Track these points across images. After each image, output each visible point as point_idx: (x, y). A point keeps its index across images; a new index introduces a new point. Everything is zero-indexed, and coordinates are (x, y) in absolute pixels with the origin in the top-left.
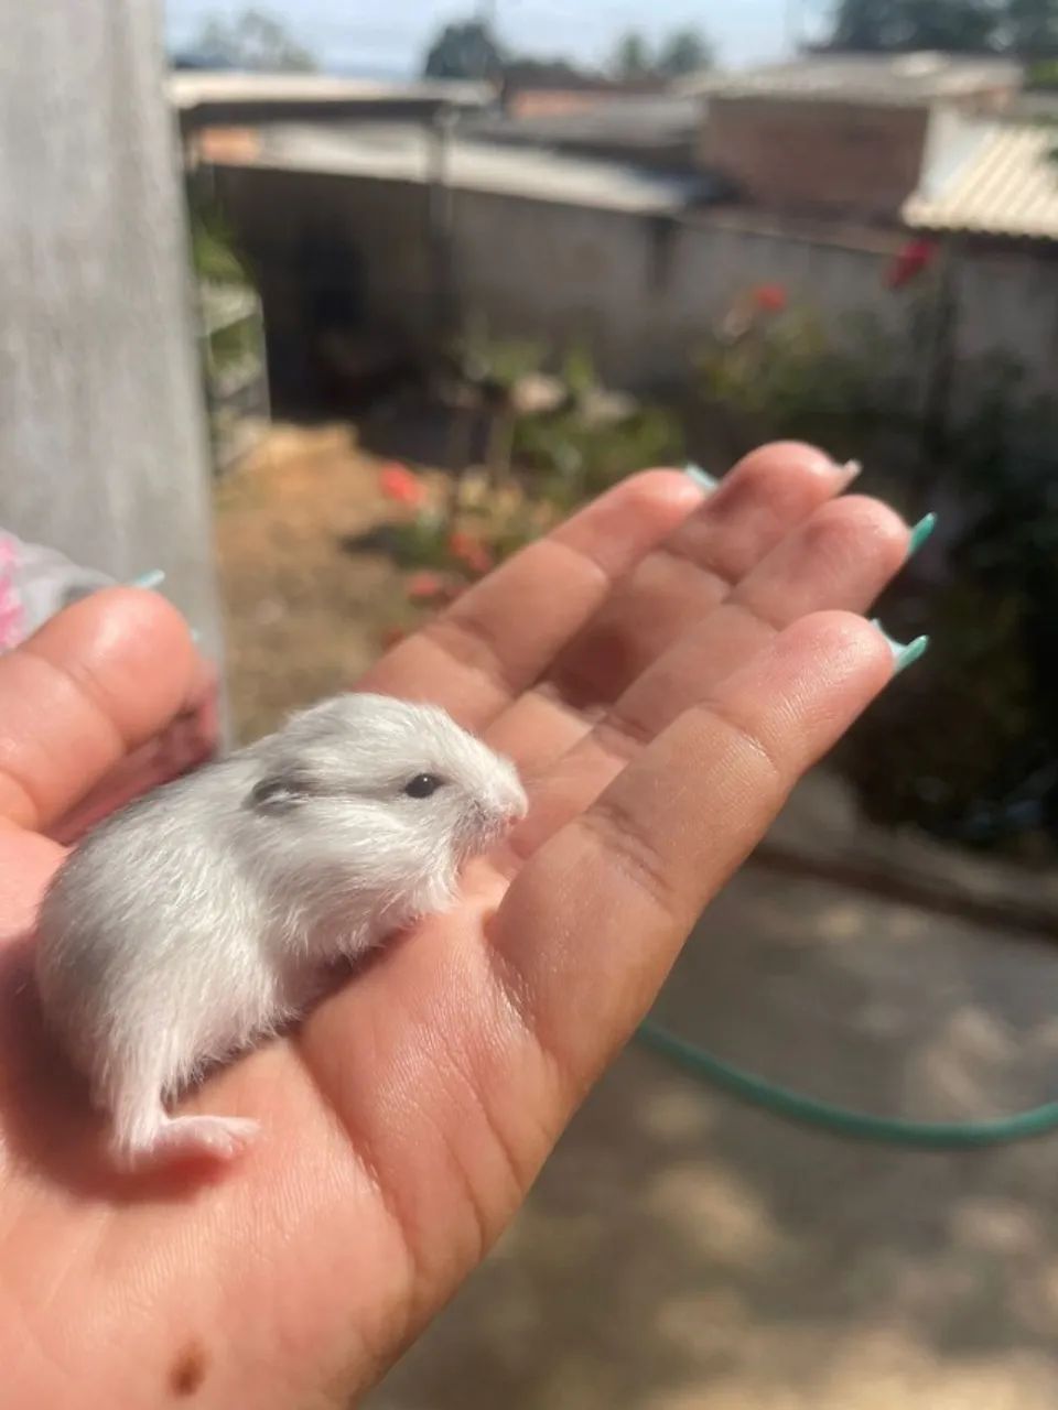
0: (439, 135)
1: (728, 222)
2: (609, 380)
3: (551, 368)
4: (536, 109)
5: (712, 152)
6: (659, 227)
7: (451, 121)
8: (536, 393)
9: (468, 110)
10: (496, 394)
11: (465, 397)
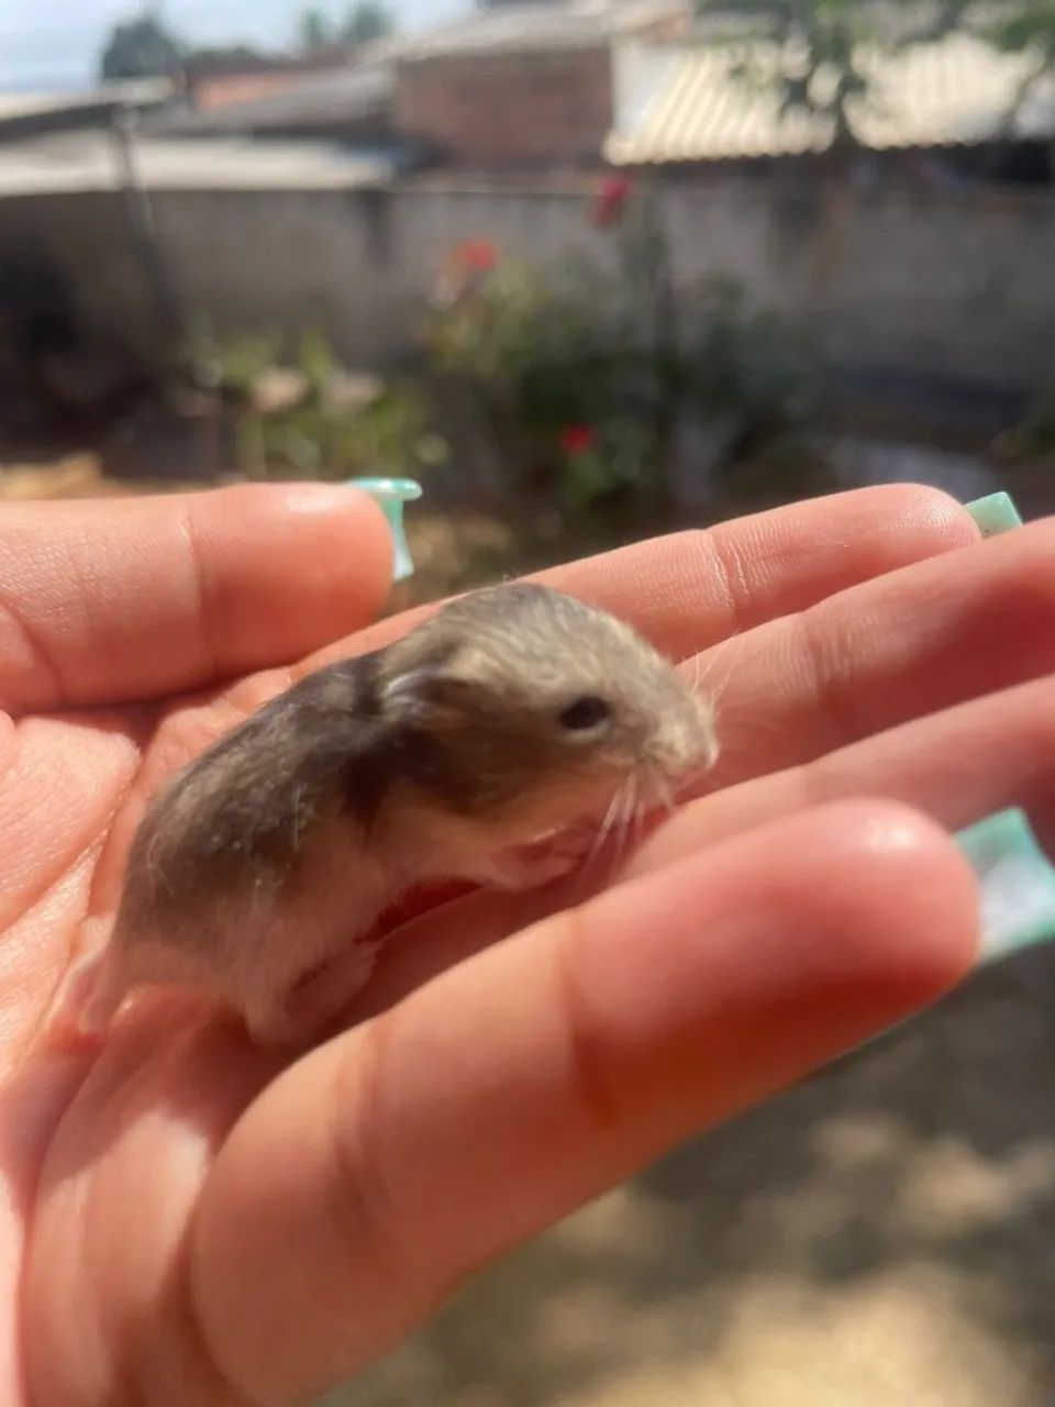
0: (122, 140)
1: (438, 185)
2: (350, 361)
3: (287, 359)
4: (223, 99)
5: (409, 116)
6: (370, 202)
7: (130, 123)
8: (277, 389)
9: (144, 109)
10: (235, 396)
11: (200, 406)
